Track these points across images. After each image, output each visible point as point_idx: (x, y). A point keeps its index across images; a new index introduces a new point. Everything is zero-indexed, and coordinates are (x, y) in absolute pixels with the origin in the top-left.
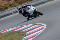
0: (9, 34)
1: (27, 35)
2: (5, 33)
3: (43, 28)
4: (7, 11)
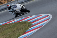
1: (33, 26)
2: (12, 24)
3: (49, 19)
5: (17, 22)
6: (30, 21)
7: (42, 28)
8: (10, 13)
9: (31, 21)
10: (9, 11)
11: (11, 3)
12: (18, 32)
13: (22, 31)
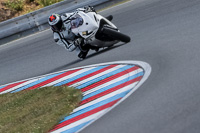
0: (26, 98)
1: (88, 101)
2: (13, 94)
3: (141, 77)
4: (21, 19)
5: (33, 87)
6: (75, 85)
7: (117, 109)
8: (60, 43)
9: (79, 83)
10: (56, 36)
11: (12, 22)
12: (35, 122)
13: (49, 118)
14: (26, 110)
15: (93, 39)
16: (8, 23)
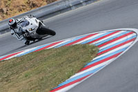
6: (94, 43)
10: (12, 32)
12: (69, 66)
14: (64, 59)
15: (35, 33)
16: (53, 5)
